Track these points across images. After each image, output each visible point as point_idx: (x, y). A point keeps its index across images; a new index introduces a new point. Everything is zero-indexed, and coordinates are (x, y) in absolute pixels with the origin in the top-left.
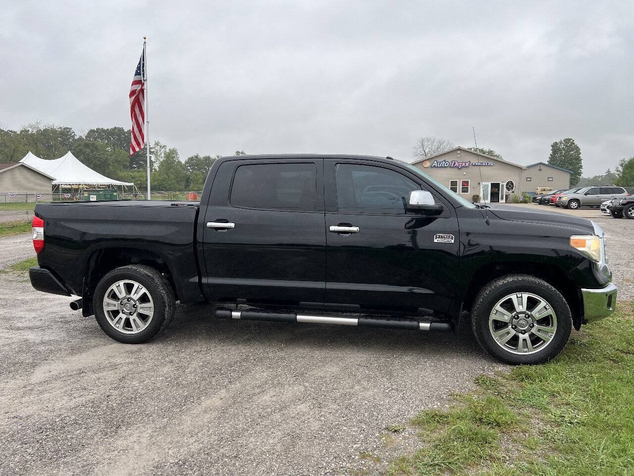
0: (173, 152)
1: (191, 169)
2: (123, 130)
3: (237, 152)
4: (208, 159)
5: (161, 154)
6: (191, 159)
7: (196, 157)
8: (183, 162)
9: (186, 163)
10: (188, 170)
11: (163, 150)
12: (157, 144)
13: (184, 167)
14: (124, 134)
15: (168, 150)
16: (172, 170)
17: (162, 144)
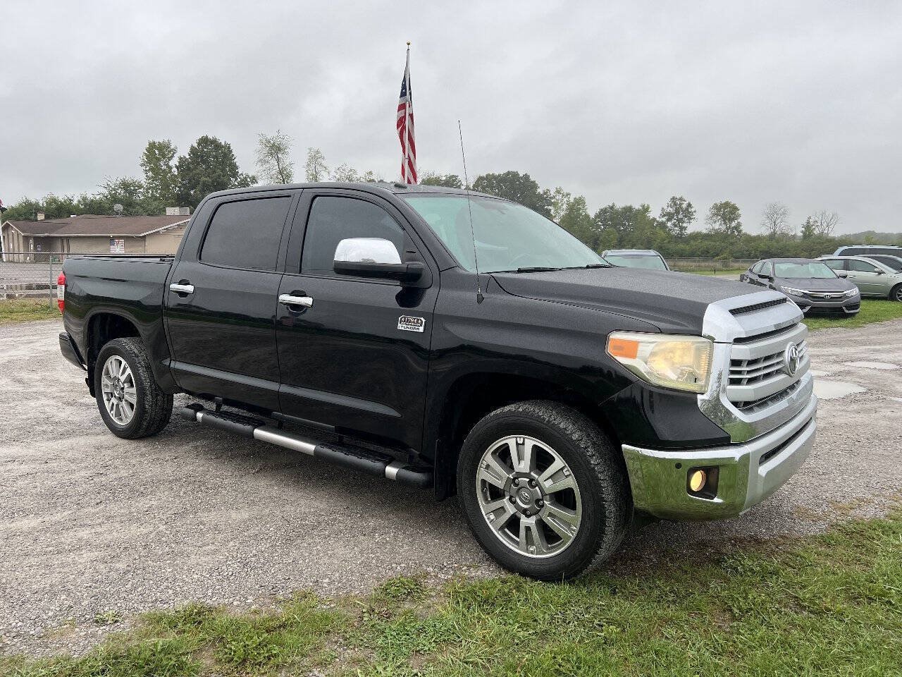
0: (580, 202)
1: (603, 225)
2: (518, 174)
3: (673, 198)
4: (629, 209)
5: (562, 205)
6: (604, 211)
7: (612, 208)
8: (592, 216)
9: (597, 216)
10: (599, 227)
11: (565, 200)
12: (558, 192)
13: (593, 223)
14: (519, 181)
15: (572, 200)
16: (576, 227)
17: (565, 191)
